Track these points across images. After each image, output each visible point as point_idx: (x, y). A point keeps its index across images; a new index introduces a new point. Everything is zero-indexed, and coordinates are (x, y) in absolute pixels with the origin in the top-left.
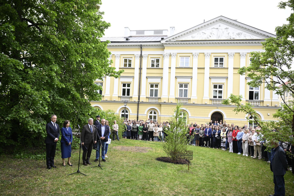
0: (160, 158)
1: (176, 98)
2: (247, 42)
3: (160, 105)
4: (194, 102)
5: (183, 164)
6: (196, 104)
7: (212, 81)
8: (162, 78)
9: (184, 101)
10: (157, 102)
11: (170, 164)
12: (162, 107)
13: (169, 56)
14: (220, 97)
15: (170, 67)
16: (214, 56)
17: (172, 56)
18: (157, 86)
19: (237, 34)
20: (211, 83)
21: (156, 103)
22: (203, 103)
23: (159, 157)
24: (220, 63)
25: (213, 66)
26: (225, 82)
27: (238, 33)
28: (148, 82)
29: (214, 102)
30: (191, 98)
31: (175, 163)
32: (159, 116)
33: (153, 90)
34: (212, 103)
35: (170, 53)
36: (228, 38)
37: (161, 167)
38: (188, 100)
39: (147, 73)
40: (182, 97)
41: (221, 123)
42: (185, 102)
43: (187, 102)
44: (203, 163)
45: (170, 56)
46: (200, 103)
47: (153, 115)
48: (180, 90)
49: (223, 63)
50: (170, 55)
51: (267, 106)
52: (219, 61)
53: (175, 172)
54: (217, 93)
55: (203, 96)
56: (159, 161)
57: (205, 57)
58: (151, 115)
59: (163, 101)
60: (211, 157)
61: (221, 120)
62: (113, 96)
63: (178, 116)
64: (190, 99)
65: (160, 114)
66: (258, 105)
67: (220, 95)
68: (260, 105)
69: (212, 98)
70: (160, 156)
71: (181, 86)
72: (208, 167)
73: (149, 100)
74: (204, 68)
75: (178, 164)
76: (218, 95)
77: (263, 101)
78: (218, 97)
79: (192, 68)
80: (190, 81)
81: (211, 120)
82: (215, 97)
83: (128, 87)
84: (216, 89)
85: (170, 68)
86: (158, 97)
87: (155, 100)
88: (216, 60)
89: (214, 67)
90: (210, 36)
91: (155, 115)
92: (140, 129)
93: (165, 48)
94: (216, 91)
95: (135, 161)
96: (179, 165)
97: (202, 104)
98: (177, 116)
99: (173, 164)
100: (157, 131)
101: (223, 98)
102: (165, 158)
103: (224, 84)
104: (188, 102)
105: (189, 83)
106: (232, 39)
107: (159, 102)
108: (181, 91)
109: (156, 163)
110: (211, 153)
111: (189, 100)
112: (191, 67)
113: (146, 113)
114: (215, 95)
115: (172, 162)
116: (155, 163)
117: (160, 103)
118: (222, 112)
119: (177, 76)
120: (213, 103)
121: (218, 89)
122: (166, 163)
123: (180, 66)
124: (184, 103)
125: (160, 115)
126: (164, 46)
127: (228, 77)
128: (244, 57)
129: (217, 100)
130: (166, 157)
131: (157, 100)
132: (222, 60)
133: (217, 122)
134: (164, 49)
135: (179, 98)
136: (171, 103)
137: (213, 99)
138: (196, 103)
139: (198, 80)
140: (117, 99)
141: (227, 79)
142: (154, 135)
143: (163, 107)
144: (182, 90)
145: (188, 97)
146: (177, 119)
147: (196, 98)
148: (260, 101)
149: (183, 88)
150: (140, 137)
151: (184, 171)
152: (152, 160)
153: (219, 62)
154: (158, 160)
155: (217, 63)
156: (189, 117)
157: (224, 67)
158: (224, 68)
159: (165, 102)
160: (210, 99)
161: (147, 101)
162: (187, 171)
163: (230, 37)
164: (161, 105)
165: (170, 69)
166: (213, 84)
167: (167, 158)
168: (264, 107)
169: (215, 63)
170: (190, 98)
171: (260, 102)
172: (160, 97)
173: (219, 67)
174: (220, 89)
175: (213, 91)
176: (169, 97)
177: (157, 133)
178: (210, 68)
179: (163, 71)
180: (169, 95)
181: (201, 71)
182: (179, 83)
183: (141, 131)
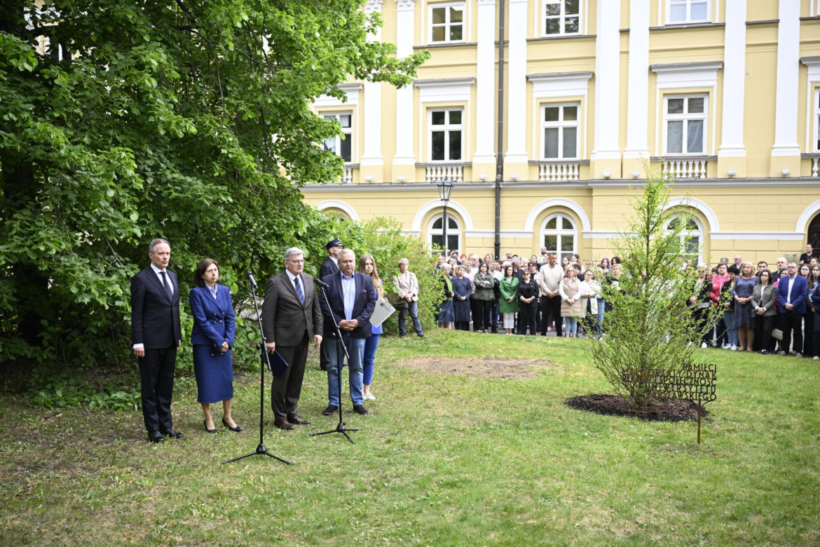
0: (585, 397)
1: (655, 160)
3: (587, 189)
4: (731, 172)
5: (675, 419)
6: (744, 180)
7: (810, 78)
8: (592, 77)
9: (690, 170)
10: (576, 179)
11: (622, 420)
12: (595, 199)
15: (625, 28)
18: (571, 112)
20: (809, 84)
21: (569, 182)
22: (773, 175)
23: (580, 395)
25: (816, 9)
28: (534, 100)
30: (721, 155)
31: (642, 417)
32: (585, 236)
33: (556, 129)
34: (813, 172)
37: (586, 434)
38: (706, 162)
39: (528, 61)
40: (681, 151)
42: (693, 174)
43: (700, 174)
44: (765, 416)
46: (760, 174)
47: (559, 231)
48: (670, 122)
53: (641, 452)
55: (774, 142)
56: (579, 411)
58: (551, 232)
59: (598, 175)
60: (800, 394)
62: (396, 162)
63: (651, 226)
64: (715, 159)
65: (587, 228)
69: (814, 150)
70: (584, 391)
71: (675, 105)
72: (781, 432)
73: (542, 173)
74: (775, 23)
75: (657, 420)
79: (722, 26)
80: (714, 83)
81: (809, 243)
83: (452, 122)
85: (625, 32)
86: (578, 158)
87: (568, 171)
91: (568, 232)
92: (506, 289)
95: (479, 412)
96: (659, 424)
97: (769, 179)
98: (648, 228)
99: (636, 420)
100: (577, 296)
102: (602, 397)
104: (706, 174)
105: (708, 93)
107: (581, 178)
108: (674, 126)
109: (563, 417)
110: (801, 375)
111: (709, 165)
112: (717, 21)
113: (529, 227)
115: (632, 414)
116: (560, 418)
117: (586, 182)
119: (656, 67)
122: (606, 417)
123: (668, 22)
124: (690, 175)
125: (589, 231)
130: (606, 396)
131: (576, 173)
135: (668, 159)
136: (635, 179)
137: (816, 155)
138: (739, 175)
139: (747, 74)
140: (412, 177)
142: (565, 312)
143: (599, 200)
144: (681, 122)
145: (705, 152)
146: (648, 240)
147: (743, 154)
149: (685, 116)
150: (509, 322)
151: (681, 447)
152: (550, 406)
154: (573, 405)
156: (712, 237)
159: (607, 178)
160: (806, 157)
161: (534, 175)
162: (692, 448)
164: (590, 190)
165: (625, 37)
166: (817, 88)
167: (612, 397)
170: (713, 155)
172: (585, 158)
175: (816, 119)
176: (624, 158)
177: (574, 305)
178: (802, 19)
179: (595, 46)
180: (626, 145)
181: (764, 35)
182: (664, 95)
183: (508, 299)
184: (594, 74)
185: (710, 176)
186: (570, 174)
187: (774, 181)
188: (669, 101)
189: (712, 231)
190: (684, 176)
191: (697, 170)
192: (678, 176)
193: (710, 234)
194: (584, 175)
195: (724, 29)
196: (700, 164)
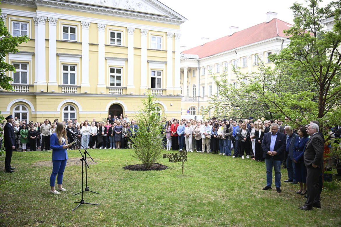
1: (59, 86)
2: (149, 16)
3: (34, 96)
4: (86, 92)
6: (90, 94)
7: (108, 64)
8: (33, 55)
9: (72, 90)
10: (28, 91)
12: (37, 99)
13: (45, 22)
14: (119, 85)
15: (47, 38)
16: (110, 30)
17: (50, 22)
19: (137, 4)
20: (108, 65)
21: (26, 93)
22: (98, 93)
24: (117, 40)
25: (109, 42)
26: (124, 65)
27: (139, 4)
29: (112, 91)
30: (82, 86)
34: (109, 92)
35: (47, 17)
36: (127, 7)
38: (77, 88)
40: (67, 83)
41: (121, 117)
42: (73, 92)
43: (75, 92)
45: (47, 23)
46: (94, 93)
48: (64, 73)
49: (121, 40)
50: (47, 19)
51: (170, 96)
52: (116, 36)
54: (114, 79)
55: (98, 82)
57: (99, 30)
59: (38, 91)
61: (121, 114)
64: (80, 87)
66: (161, 94)
67: (118, 82)
68: (162, 94)
69: (109, 86)
71: (65, 68)
74: (97, 45)
76: (116, 81)
77: (166, 90)
78: (115, 85)
79: (81, 43)
80: (79, 62)
81: (109, 114)
82: (112, 84)
84: (113, 74)
85: (47, 40)
86: (28, 84)
87: (24, 88)
88: (112, 34)
89: (110, 44)
90: (105, 2)
92: (23, 134)
93: (38, 8)
94: (113, 77)
97: (97, 94)
101: (122, 86)
103: (123, 68)
104: (77, 92)
105: (77, 65)
106: (131, 10)
107: (30, 92)
108: (66, 75)
111: (78, 89)
112: (79, 41)
114: (112, 82)
117: (34, 93)
118: (122, 104)
119: (59, 54)
120: (111, 93)
121: (116, 74)
123: (62, 39)
124: (72, 92)
125: (34, 111)
126: (37, 4)
127: (127, 59)
128: (146, 34)
129: (115, 88)
131: (28, 89)
132: (119, 35)
133: (117, 116)
134: (36, 9)
135: (64, 86)
136: (53, 93)
137: (111, 87)
138: (88, 93)
139: (89, 60)
141: (126, 62)
143: (39, 100)
144: (68, 74)
145: (76, 84)
147: (89, 86)
148: (163, 89)
149: (69, 72)
153: (116, 38)
155: (114, 40)
156: (80, 113)
157: (122, 45)
158: (123, 47)
159: (42, 92)
160: (107, 88)
163: (129, 7)
164: (36, 96)
165: (47, 42)
166: (110, 67)
168: (167, 96)
169: (111, 39)
170: (79, 85)
171: (163, 91)
172: (31, 84)
173: (116, 44)
174: (119, 75)
175: (110, 76)
176: (48, 85)
178: (105, 45)
179: (35, 43)
180: (49, 81)
181: (94, 48)
182: (62, 64)
183: (25, 138)
184: (34, 53)
185: (78, 92)
186: (26, 90)
187: (99, 95)
188: (63, 66)
189: (80, 111)
190: (70, 92)
191: (74, 90)
192: (68, 92)
193: (79, 112)
194: (31, 90)
195: (82, 44)
196: (75, 89)
